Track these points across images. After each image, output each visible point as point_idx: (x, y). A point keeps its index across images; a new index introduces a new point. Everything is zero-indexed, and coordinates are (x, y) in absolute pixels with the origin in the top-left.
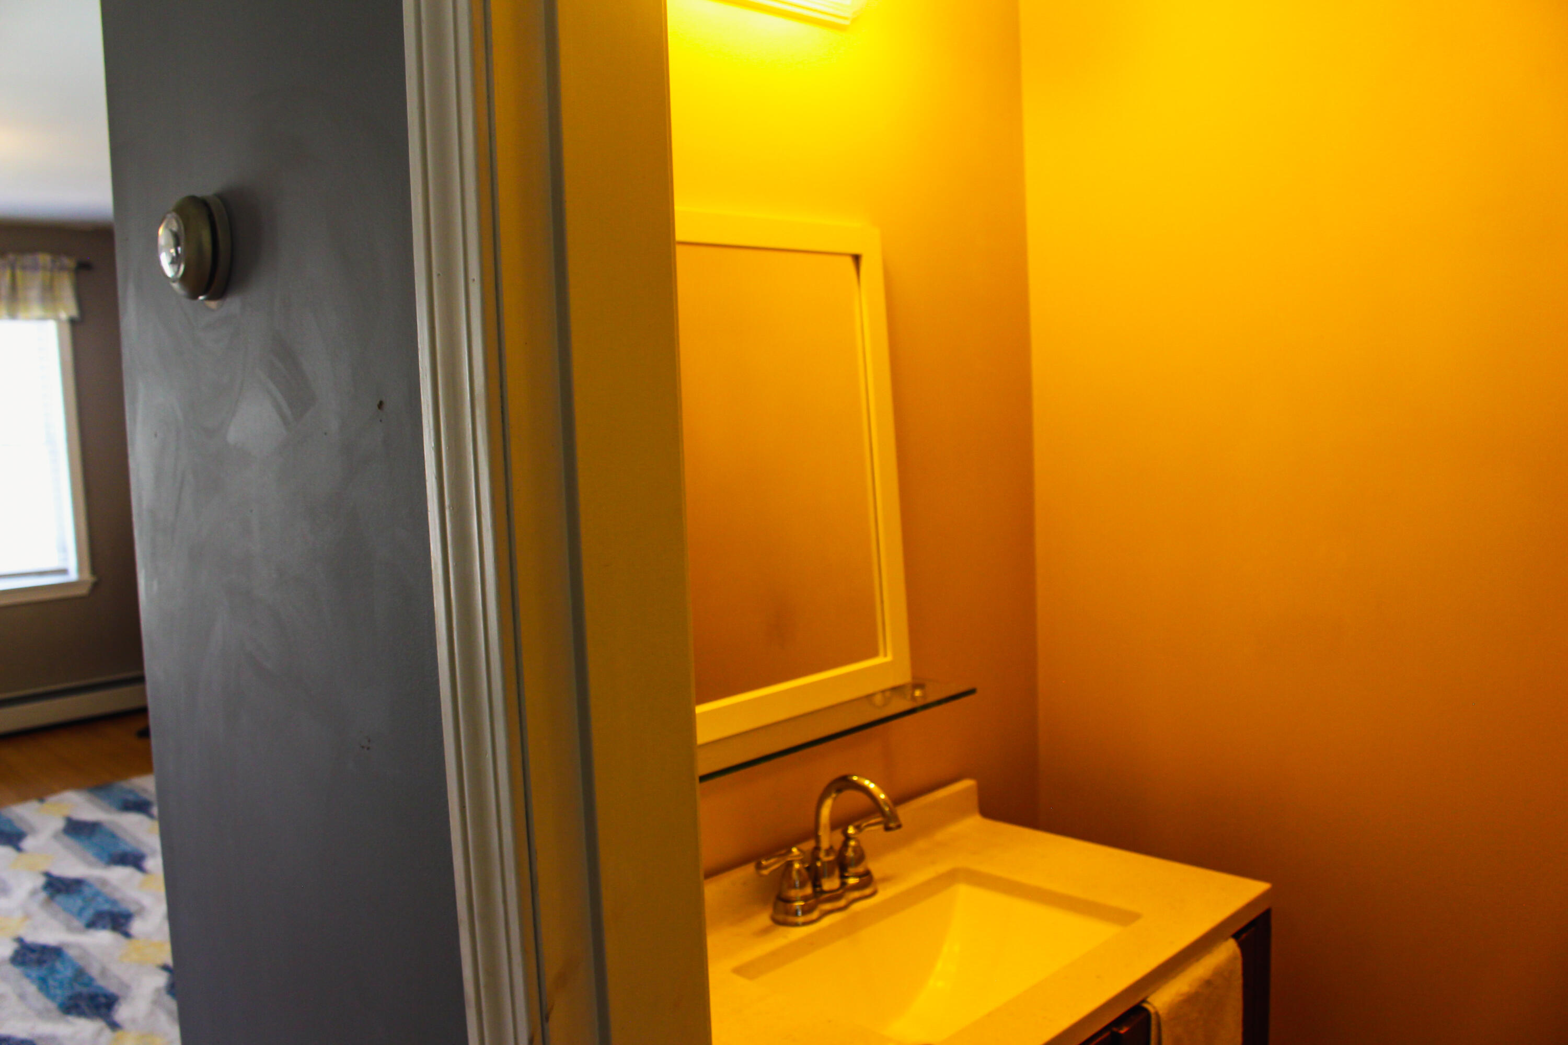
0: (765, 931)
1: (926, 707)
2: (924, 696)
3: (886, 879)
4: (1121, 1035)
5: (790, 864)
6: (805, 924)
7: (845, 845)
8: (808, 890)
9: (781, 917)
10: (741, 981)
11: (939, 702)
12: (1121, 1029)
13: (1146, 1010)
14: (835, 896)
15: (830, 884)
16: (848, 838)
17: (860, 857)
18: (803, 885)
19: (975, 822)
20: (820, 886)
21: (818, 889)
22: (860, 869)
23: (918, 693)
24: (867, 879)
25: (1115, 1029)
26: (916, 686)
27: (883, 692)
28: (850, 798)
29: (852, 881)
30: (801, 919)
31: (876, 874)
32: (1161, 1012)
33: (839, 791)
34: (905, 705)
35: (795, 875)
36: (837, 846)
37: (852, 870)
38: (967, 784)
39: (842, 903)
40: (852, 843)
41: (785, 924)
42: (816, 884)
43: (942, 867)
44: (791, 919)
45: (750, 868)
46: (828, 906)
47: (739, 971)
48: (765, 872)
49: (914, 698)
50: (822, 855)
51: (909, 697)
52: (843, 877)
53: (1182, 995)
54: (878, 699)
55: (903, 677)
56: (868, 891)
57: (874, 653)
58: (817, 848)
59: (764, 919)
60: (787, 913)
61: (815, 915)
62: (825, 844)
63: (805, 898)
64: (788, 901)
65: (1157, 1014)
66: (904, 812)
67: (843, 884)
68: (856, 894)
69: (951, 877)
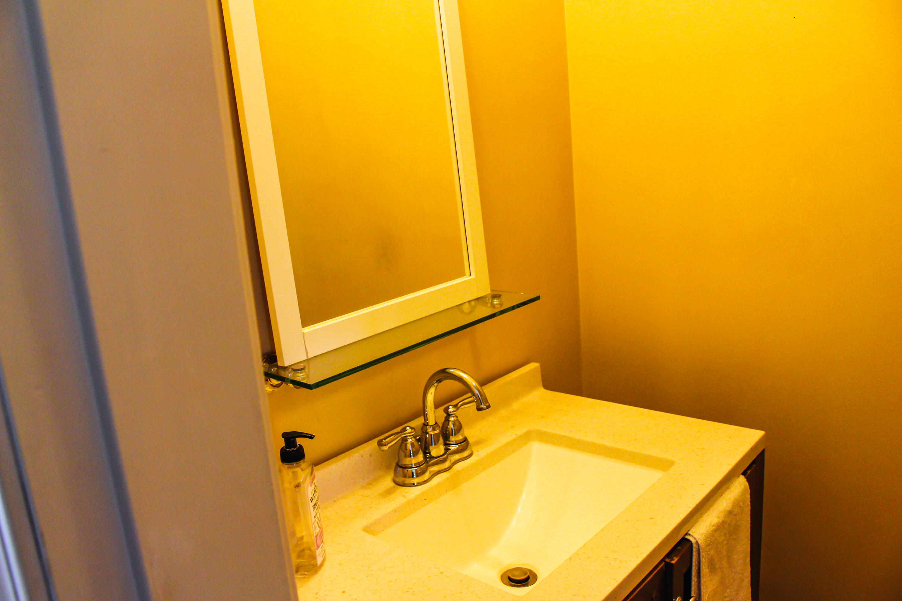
0: (389, 492)
1: (502, 312)
2: (501, 305)
3: (478, 443)
4: (672, 564)
5: (405, 440)
6: (419, 484)
7: (447, 420)
8: (420, 457)
9: (400, 480)
10: (369, 538)
11: (513, 308)
12: (673, 560)
13: (689, 541)
14: (441, 460)
15: (437, 450)
16: (448, 415)
17: (459, 429)
18: (415, 454)
19: (541, 392)
20: (429, 453)
21: (428, 456)
22: (460, 437)
23: (496, 301)
24: (465, 444)
25: (667, 560)
26: (494, 297)
27: (469, 302)
28: (449, 386)
29: (453, 448)
30: (416, 481)
31: (471, 440)
32: (699, 542)
33: (439, 381)
34: (487, 311)
35: (409, 447)
36: (441, 421)
37: (453, 439)
38: (534, 366)
39: (447, 464)
40: (452, 419)
41: (404, 485)
42: (426, 452)
43: (520, 431)
44: (408, 481)
45: (374, 443)
46: (436, 468)
47: (367, 529)
48: (386, 448)
49: (493, 306)
50: (430, 430)
51: (489, 305)
52: (446, 444)
53: (714, 525)
54: (466, 308)
55: (485, 290)
56: (466, 454)
57: (462, 274)
58: (426, 425)
59: (388, 482)
60: (405, 476)
61: (426, 476)
62: (431, 422)
63: (418, 465)
64: (404, 467)
65: (697, 543)
66: (489, 391)
67: (447, 450)
68: (457, 457)
69: (527, 437)
